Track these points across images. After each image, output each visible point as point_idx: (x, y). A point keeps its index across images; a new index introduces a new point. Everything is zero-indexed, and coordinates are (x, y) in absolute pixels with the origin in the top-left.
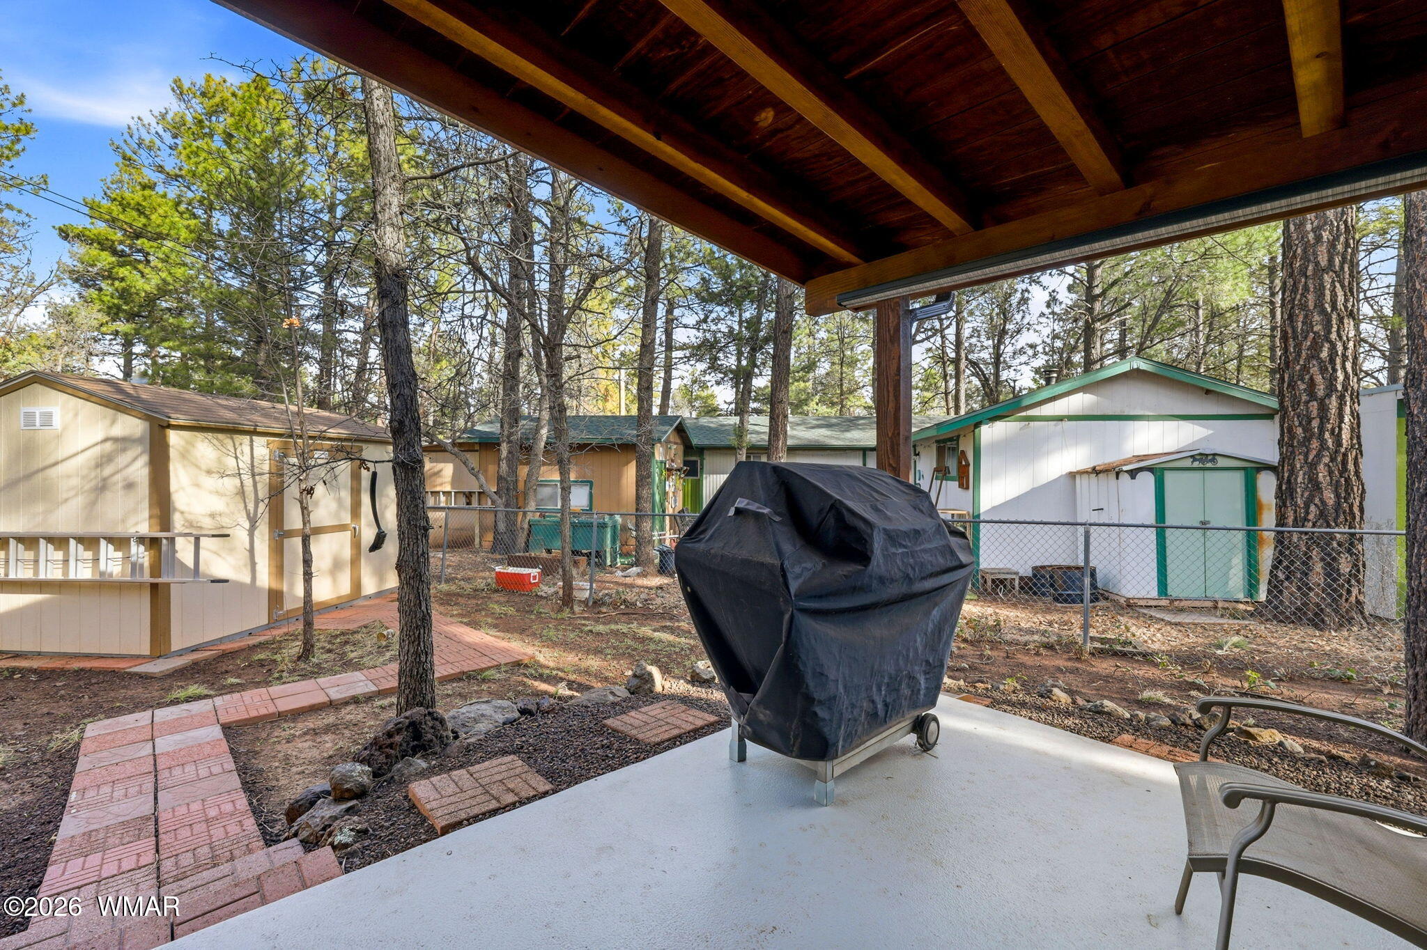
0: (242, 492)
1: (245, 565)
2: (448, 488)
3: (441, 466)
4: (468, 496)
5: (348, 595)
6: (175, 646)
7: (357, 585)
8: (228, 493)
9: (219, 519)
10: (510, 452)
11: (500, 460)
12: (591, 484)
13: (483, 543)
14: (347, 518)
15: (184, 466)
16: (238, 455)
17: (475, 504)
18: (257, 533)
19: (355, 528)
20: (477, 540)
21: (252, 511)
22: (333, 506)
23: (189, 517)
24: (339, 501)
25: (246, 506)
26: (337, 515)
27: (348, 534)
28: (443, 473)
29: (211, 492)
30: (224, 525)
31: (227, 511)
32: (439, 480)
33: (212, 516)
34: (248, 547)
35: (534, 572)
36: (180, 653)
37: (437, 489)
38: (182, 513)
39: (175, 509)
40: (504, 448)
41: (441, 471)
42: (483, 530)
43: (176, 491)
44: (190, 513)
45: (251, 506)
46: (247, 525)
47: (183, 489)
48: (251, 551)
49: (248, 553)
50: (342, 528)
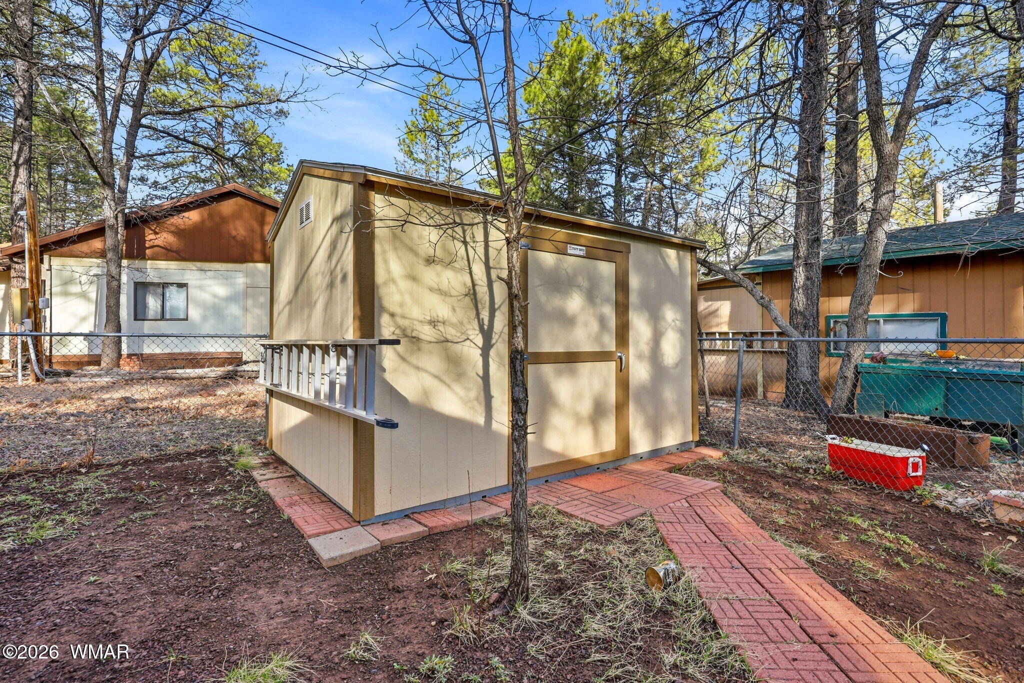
0: (472, 294)
1: (477, 399)
2: (725, 329)
3: (716, 304)
4: (749, 337)
5: (613, 451)
6: (381, 507)
7: (624, 440)
8: (454, 293)
9: (441, 328)
10: (808, 278)
11: (793, 289)
12: (944, 318)
13: (769, 395)
14: (610, 344)
15: (396, 249)
16: (468, 239)
17: (757, 346)
18: (492, 352)
19: (621, 358)
20: (760, 390)
21: (486, 322)
22: (594, 326)
23: (401, 322)
24: (602, 321)
25: (478, 314)
26: (598, 339)
27: (613, 365)
28: (720, 312)
29: (431, 290)
30: (449, 337)
31: (454, 320)
32: (715, 321)
33: (433, 323)
34: (481, 373)
35: (914, 455)
36: (386, 520)
37: (713, 330)
38: (392, 315)
39: (383, 309)
40: (800, 276)
41: (717, 310)
42: (769, 378)
43: (385, 283)
44: (403, 317)
45: (485, 315)
46: (479, 341)
47: (393, 281)
48: (486, 378)
49: (480, 381)
50: (603, 356)
